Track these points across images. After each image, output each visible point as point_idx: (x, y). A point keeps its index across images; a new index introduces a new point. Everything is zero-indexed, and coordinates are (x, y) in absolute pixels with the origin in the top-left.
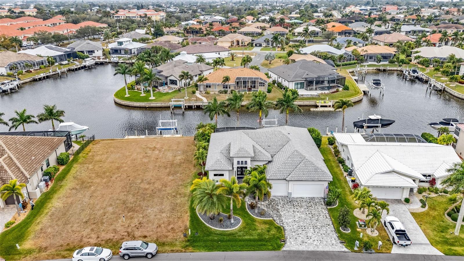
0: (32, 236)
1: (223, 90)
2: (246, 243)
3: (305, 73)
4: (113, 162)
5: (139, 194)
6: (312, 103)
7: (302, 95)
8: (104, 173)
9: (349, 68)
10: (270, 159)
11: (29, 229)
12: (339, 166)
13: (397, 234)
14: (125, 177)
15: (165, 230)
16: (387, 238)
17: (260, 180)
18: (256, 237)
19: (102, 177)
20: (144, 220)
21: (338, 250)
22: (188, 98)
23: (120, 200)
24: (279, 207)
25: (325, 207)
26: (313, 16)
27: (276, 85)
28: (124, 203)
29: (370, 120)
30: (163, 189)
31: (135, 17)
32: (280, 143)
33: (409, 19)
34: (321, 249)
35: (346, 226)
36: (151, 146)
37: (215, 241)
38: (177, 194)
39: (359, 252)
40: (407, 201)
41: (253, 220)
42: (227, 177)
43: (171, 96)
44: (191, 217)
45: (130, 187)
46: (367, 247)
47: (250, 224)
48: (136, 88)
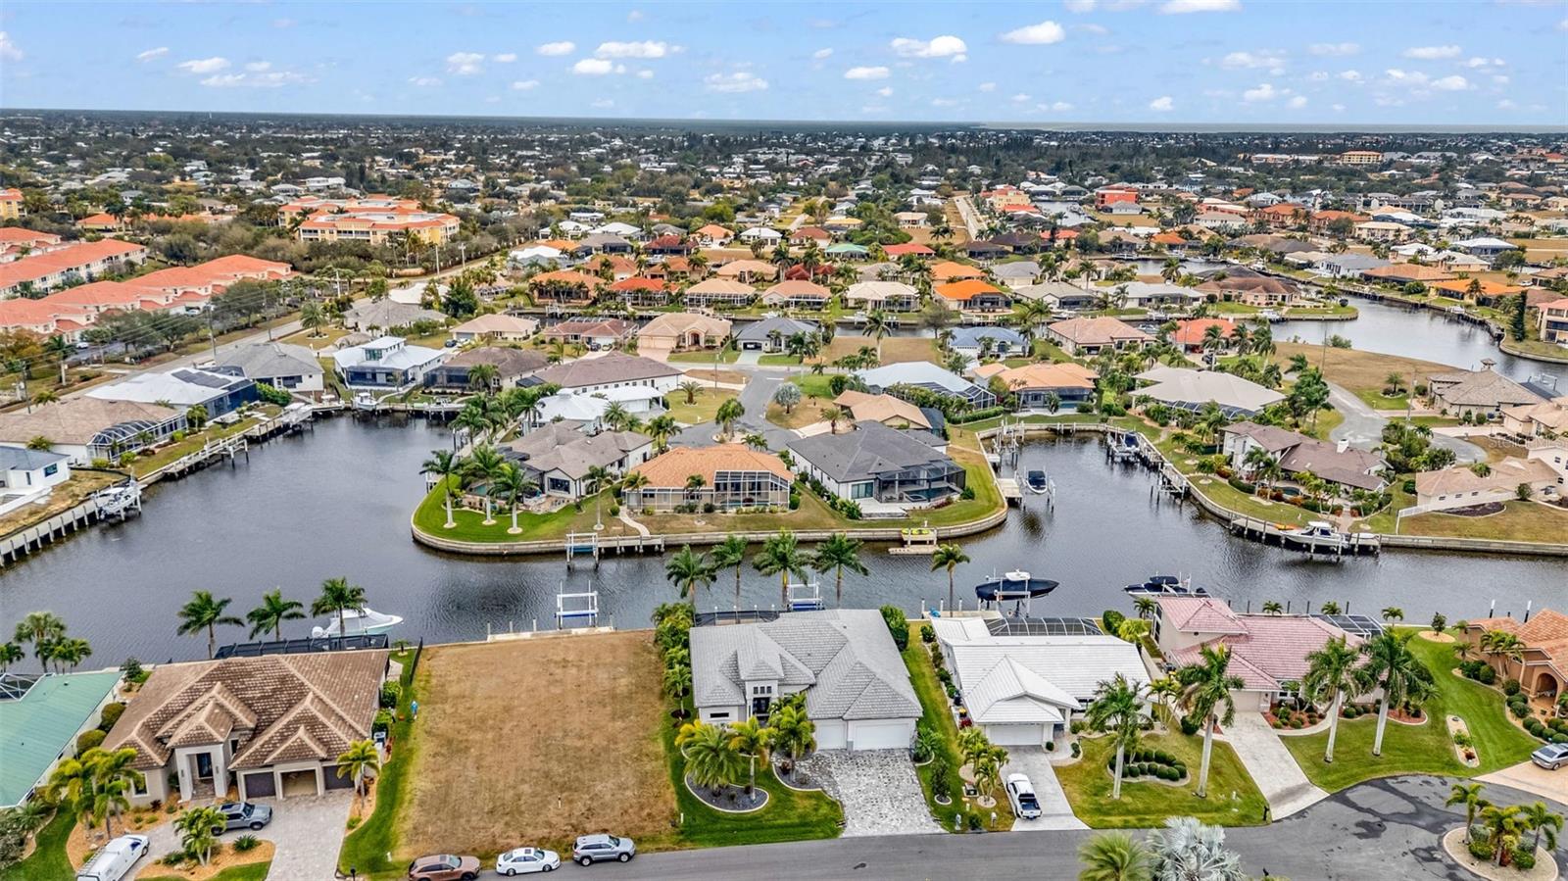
0: (403, 840)
1: (684, 503)
2: (780, 830)
3: (873, 460)
4: (490, 697)
5: (568, 758)
6: (891, 532)
7: (870, 515)
8: (483, 720)
9: (982, 428)
10: (813, 681)
11: (393, 829)
12: (940, 687)
13: (1021, 801)
14: (528, 727)
15: (636, 819)
16: (1008, 809)
17: (799, 722)
18: (797, 821)
19: (481, 730)
20: (595, 804)
21: (930, 832)
22: (603, 527)
23: (538, 771)
24: (832, 770)
25: (911, 764)
26: (897, 221)
27: (808, 485)
28: (547, 775)
29: (1008, 584)
30: (612, 746)
31: (368, 233)
32: (829, 648)
33: (1159, 245)
34: (902, 831)
35: (944, 794)
36: (558, 659)
37: (728, 830)
38: (641, 755)
39: (962, 832)
40: (1050, 747)
41: (789, 793)
42: (734, 719)
43: (562, 524)
44: (678, 793)
45: (547, 746)
46: (974, 824)
47: (784, 799)
48: (465, 502)
